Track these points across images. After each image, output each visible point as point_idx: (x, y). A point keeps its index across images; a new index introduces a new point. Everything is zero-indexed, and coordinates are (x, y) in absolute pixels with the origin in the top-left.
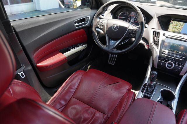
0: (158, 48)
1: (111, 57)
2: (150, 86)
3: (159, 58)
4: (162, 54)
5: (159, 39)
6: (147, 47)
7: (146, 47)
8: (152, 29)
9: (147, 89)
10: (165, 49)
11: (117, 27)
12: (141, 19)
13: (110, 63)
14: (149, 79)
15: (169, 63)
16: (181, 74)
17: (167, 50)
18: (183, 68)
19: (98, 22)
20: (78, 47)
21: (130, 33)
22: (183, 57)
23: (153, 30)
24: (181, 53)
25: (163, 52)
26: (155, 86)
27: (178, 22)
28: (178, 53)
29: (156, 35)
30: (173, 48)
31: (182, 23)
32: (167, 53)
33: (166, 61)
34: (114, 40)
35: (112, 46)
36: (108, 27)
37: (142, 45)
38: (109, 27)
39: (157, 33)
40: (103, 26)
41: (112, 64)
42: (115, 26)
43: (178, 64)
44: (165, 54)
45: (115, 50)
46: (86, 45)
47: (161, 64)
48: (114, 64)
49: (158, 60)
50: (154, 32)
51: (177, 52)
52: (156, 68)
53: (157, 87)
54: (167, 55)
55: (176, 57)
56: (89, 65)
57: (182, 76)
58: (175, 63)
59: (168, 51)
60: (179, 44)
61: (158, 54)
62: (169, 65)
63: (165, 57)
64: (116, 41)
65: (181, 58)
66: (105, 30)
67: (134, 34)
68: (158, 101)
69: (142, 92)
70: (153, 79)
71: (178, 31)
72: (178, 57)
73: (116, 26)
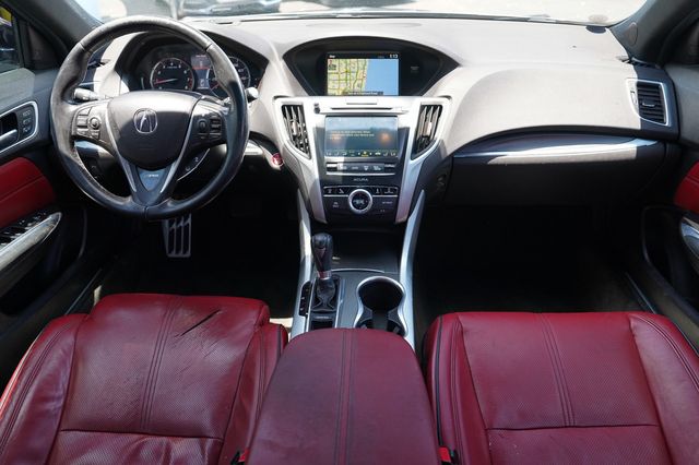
0: (310, 158)
1: (171, 232)
2: (321, 284)
3: (322, 187)
4: (328, 173)
5: (305, 128)
6: (276, 162)
7: (275, 165)
8: (276, 97)
9: (317, 300)
10: (333, 155)
11: (151, 119)
12: (226, 73)
13: (173, 255)
14: (313, 265)
15: (357, 196)
16: (400, 219)
17: (340, 155)
18: (398, 198)
19: (73, 117)
20: (23, 231)
21: (202, 130)
22: (390, 166)
23: (280, 102)
24: (382, 155)
25: (329, 165)
26: (336, 281)
27: (348, 60)
28: (373, 155)
29: (294, 115)
30: (354, 144)
31: (362, 61)
32: (341, 166)
33: (347, 191)
34: (153, 168)
35: (154, 190)
36: (116, 126)
37: (260, 161)
38: (120, 125)
39: (295, 107)
40: (96, 127)
41: (181, 255)
42: (144, 118)
43: (383, 191)
44: (335, 169)
45: (169, 204)
46: (55, 215)
47: (336, 205)
48: (188, 254)
49: (323, 194)
50: (283, 107)
51: (368, 153)
52: (325, 222)
53: (343, 282)
54: (344, 171)
55: (371, 170)
56: (95, 288)
57: (404, 224)
58: (373, 191)
59: (342, 159)
60: (369, 127)
61: (316, 175)
62: (358, 202)
63: (340, 181)
64: (163, 170)
65: (386, 170)
66: (109, 140)
67: (218, 129)
68: (359, 325)
69: (302, 313)
70: (322, 260)
71: (357, 88)
72: (376, 168)
73: (147, 117)
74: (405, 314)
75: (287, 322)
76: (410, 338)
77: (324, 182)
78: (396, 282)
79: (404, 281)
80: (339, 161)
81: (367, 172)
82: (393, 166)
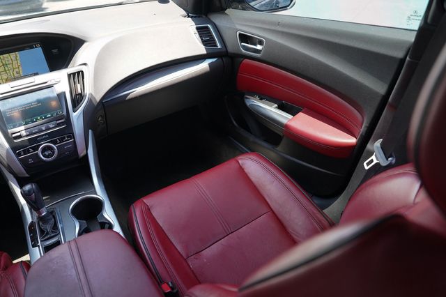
2: (41, 219)
3: (14, 152)
4: (16, 141)
9: (42, 232)
10: (14, 127)
14: (30, 209)
15: (44, 150)
16: (81, 153)
17: (20, 125)
18: (75, 141)
22: (60, 121)
24: (52, 116)
25: (13, 135)
26: (52, 213)
28: (46, 118)
30: (29, 114)
31: (12, 55)
32: (24, 133)
33: (36, 148)
43: (62, 140)
44: (20, 137)
47: (31, 161)
49: (17, 157)
51: (41, 118)
52: (27, 175)
53: (58, 211)
54: (27, 136)
55: (48, 129)
57: (86, 156)
58: (54, 142)
59: (22, 128)
60: (35, 99)
61: (7, 145)
62: (47, 153)
63: (27, 143)
65: (59, 125)
69: (34, 246)
70: (35, 202)
71: (16, 75)
72: (51, 126)
74: (109, 214)
75: (26, 258)
76: (117, 228)
77: (14, 148)
78: (95, 196)
79: (100, 193)
80: (21, 130)
81: (46, 130)
82: (63, 121)
